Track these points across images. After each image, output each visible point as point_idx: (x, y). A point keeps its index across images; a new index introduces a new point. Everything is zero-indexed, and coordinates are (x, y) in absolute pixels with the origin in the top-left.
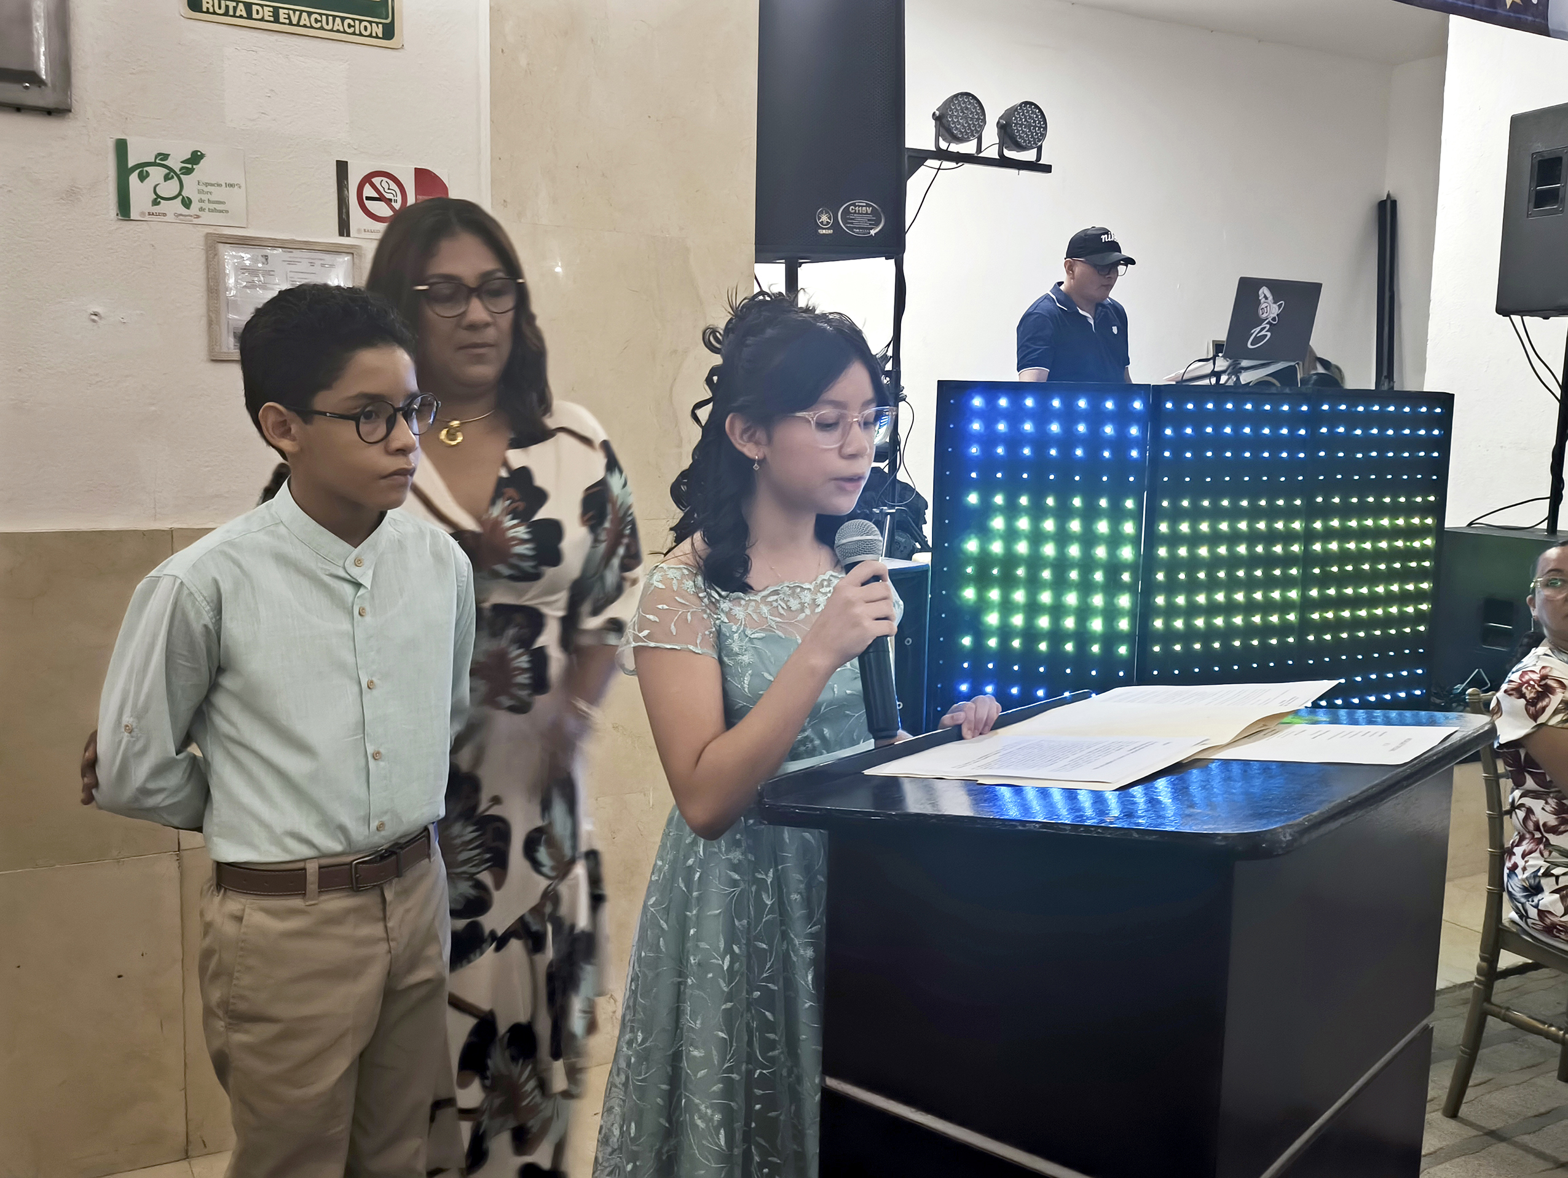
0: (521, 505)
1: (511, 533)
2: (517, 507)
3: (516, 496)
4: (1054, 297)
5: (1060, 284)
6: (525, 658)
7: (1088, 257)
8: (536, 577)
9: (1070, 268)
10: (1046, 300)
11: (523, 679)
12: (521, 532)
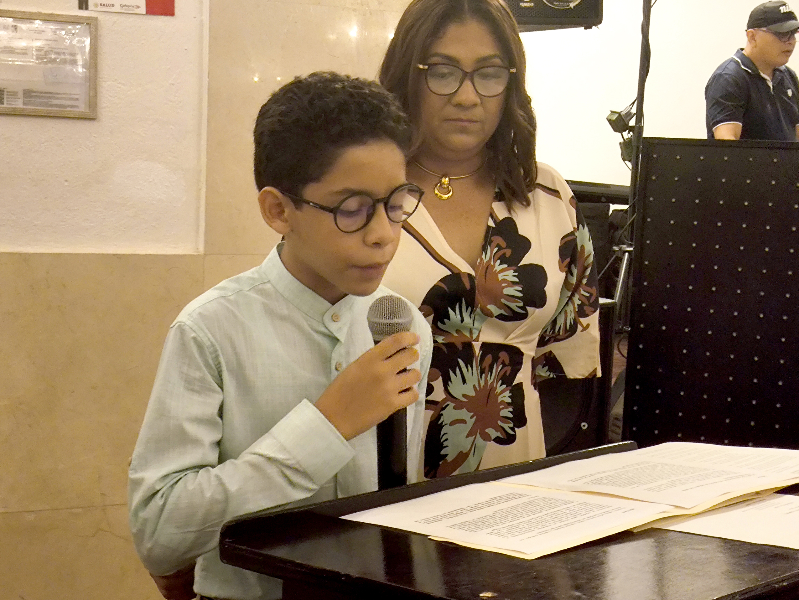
0: (508, 252)
1: (500, 277)
2: (505, 254)
3: (503, 244)
4: (739, 61)
5: (742, 49)
6: (507, 394)
7: (770, 27)
8: (523, 317)
9: (752, 38)
10: (731, 62)
11: (507, 412)
12: (510, 275)
